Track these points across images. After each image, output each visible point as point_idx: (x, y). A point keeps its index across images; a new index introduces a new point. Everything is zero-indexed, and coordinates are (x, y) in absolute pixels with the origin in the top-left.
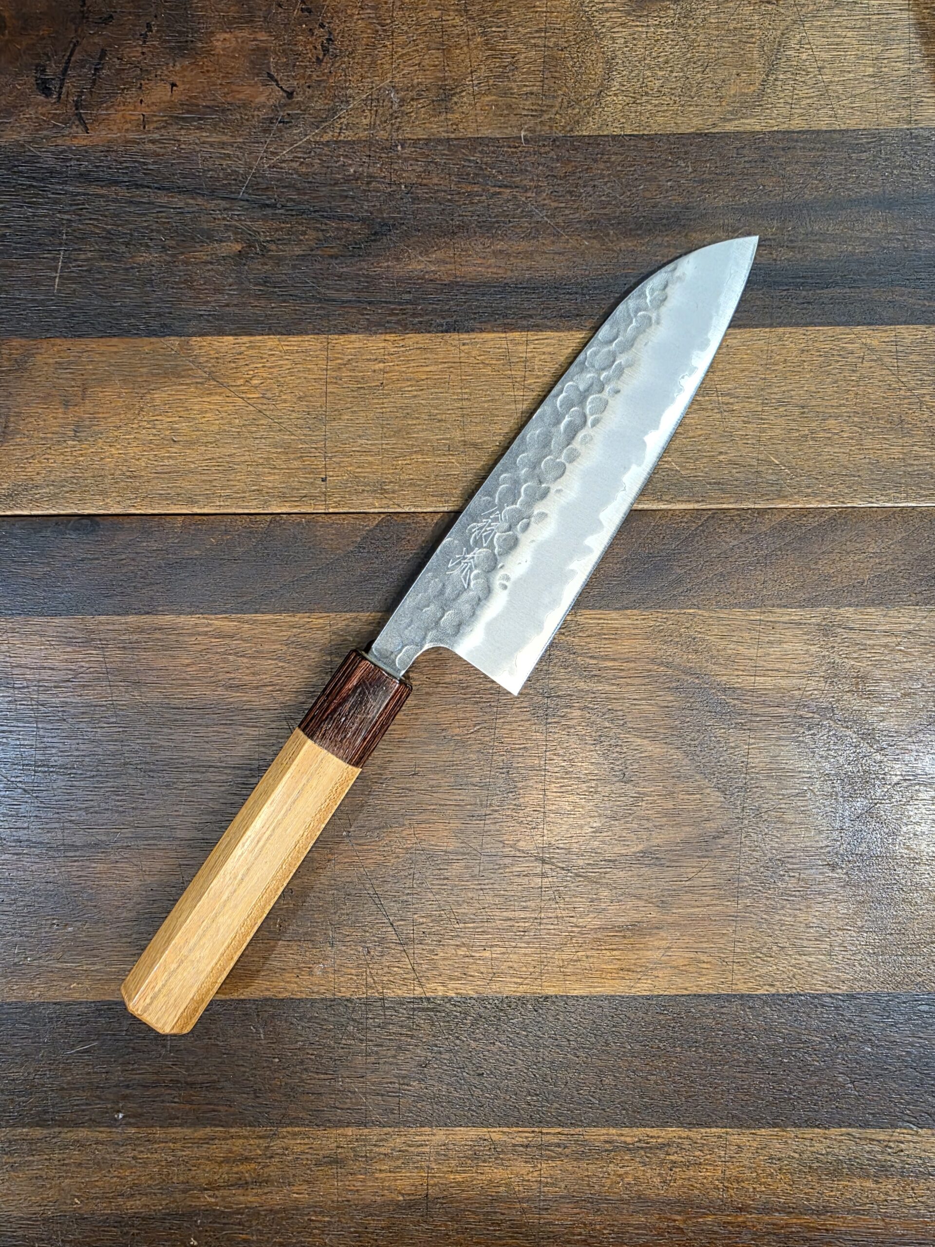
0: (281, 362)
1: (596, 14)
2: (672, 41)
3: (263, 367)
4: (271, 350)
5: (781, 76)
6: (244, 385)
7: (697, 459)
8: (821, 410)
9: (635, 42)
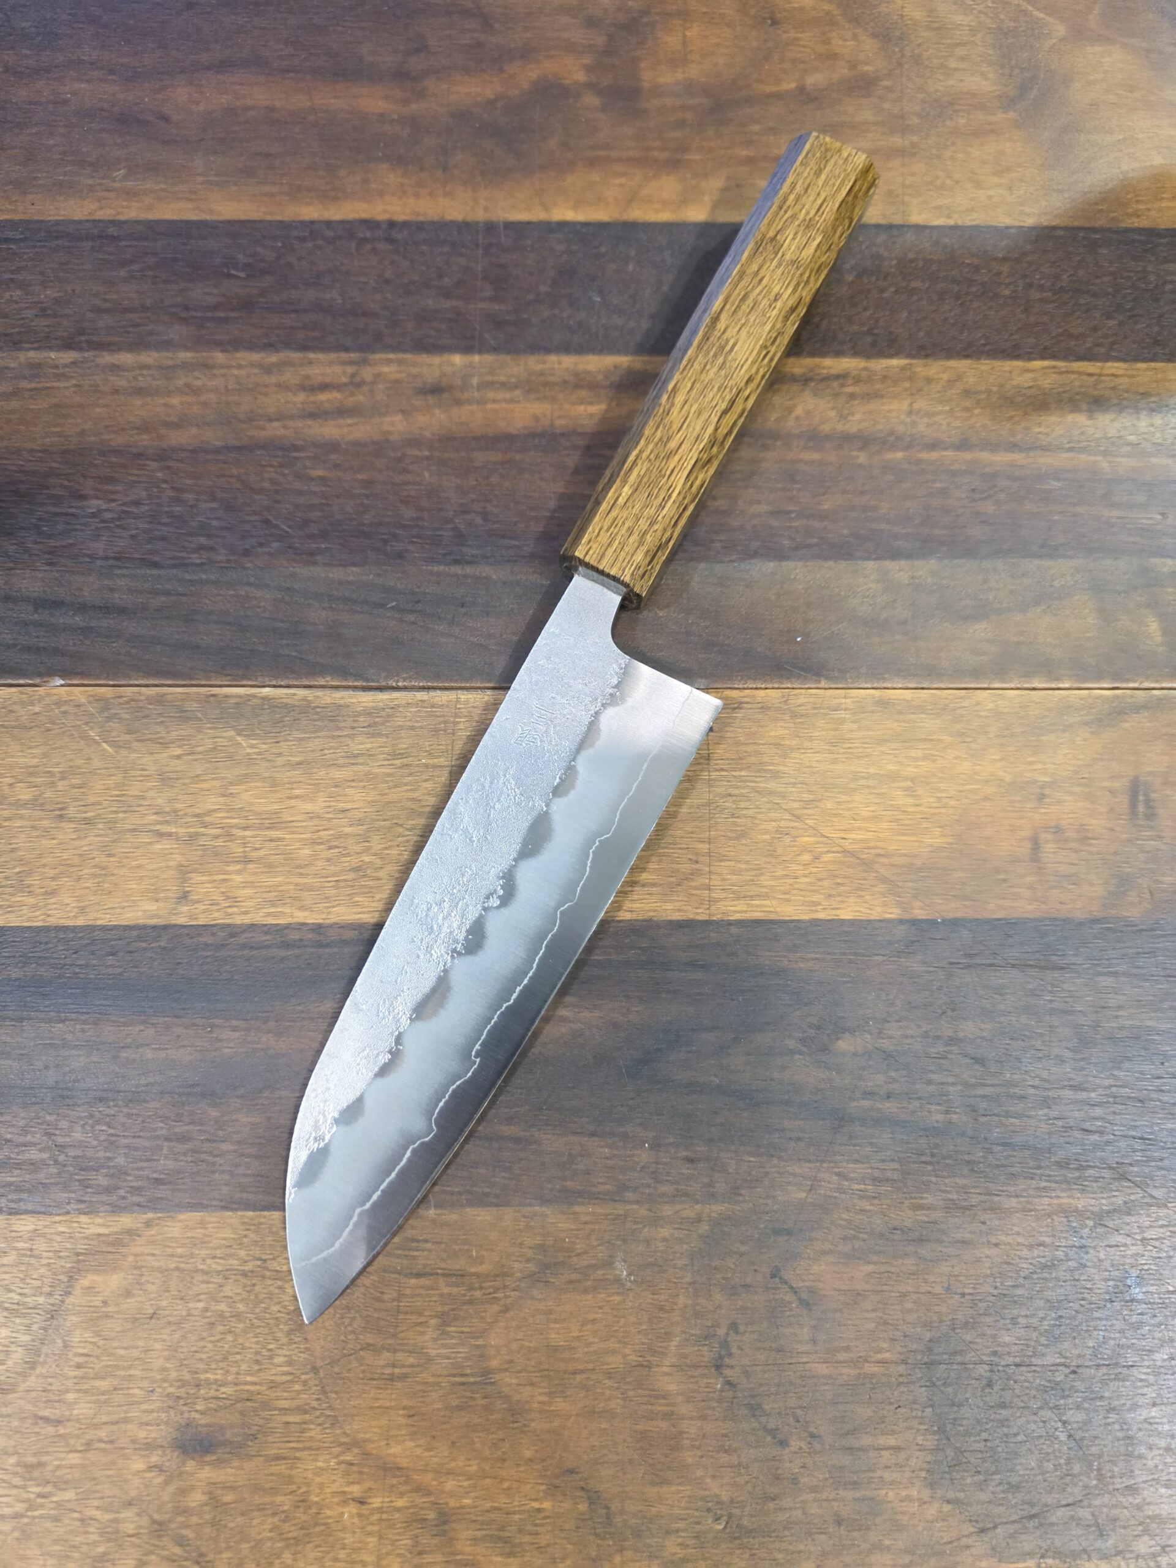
0: (772, 883)
1: (314, 1404)
2: (201, 1359)
3: (796, 878)
4: (788, 900)
5: (41, 1300)
6: (822, 853)
7: (214, 749)
8: (36, 813)
9: (259, 1357)
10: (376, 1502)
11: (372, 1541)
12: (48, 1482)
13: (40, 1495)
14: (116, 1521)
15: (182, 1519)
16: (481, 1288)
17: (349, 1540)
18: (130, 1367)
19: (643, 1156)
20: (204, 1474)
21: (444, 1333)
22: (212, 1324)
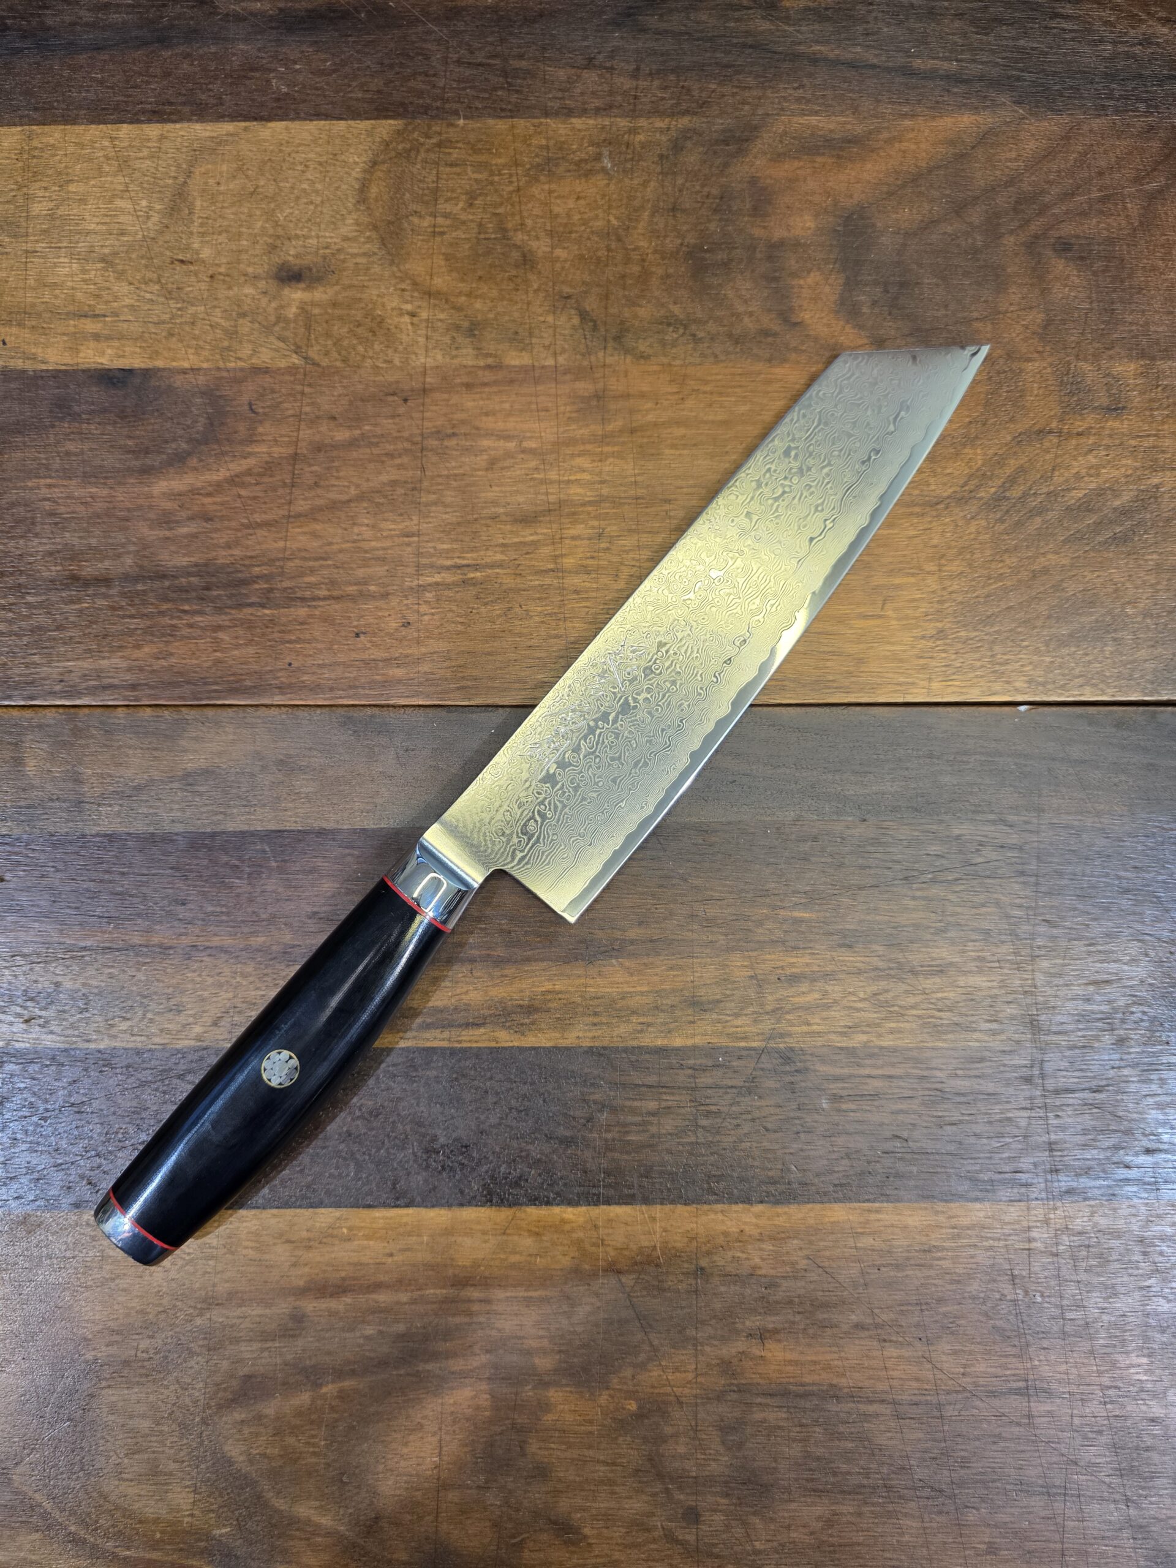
10: (424, 315)
11: (422, 340)
12: (184, 301)
13: (179, 309)
14: (236, 326)
15: (281, 325)
16: (500, 174)
17: (404, 338)
18: (241, 226)
19: (627, 83)
20: (296, 295)
21: (471, 204)
22: (298, 198)
